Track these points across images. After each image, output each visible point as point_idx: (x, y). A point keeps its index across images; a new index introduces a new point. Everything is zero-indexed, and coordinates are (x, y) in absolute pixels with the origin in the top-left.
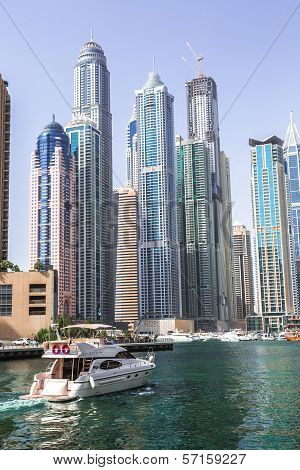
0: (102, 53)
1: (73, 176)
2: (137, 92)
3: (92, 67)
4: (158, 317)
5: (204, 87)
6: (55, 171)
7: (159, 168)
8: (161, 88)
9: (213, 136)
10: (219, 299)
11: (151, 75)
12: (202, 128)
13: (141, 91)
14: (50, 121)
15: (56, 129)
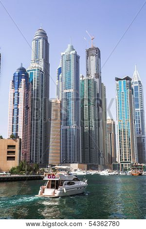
0: (45, 34)
1: (30, 93)
2: (62, 54)
3: (41, 41)
4: (70, 163)
5: (94, 52)
6: (22, 90)
7: (72, 90)
8: (74, 52)
9: (98, 75)
10: (99, 154)
11: (69, 46)
12: (93, 71)
13: (64, 53)
14: (19, 67)
15: (23, 70)
